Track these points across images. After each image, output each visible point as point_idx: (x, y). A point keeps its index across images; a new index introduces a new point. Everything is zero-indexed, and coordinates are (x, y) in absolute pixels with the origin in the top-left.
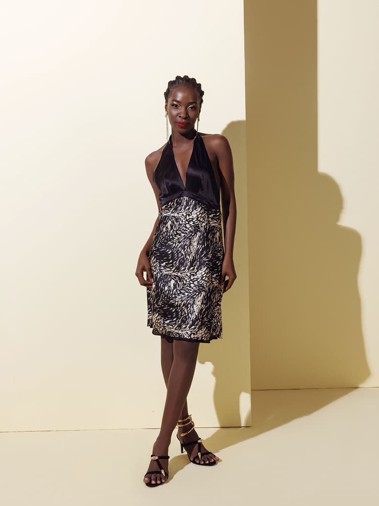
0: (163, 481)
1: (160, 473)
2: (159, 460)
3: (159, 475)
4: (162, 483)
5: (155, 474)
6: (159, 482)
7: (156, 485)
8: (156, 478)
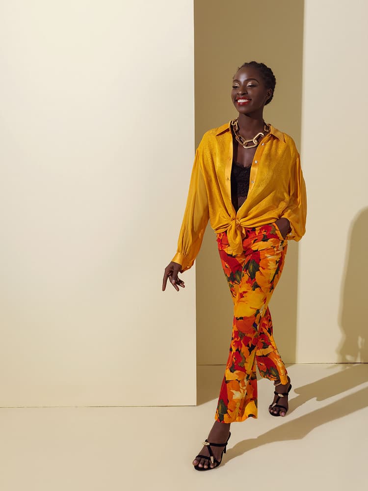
0: (212, 467)
1: (210, 459)
2: (211, 446)
3: (208, 460)
4: (209, 468)
5: (204, 459)
6: (205, 467)
7: (202, 469)
8: (205, 462)
